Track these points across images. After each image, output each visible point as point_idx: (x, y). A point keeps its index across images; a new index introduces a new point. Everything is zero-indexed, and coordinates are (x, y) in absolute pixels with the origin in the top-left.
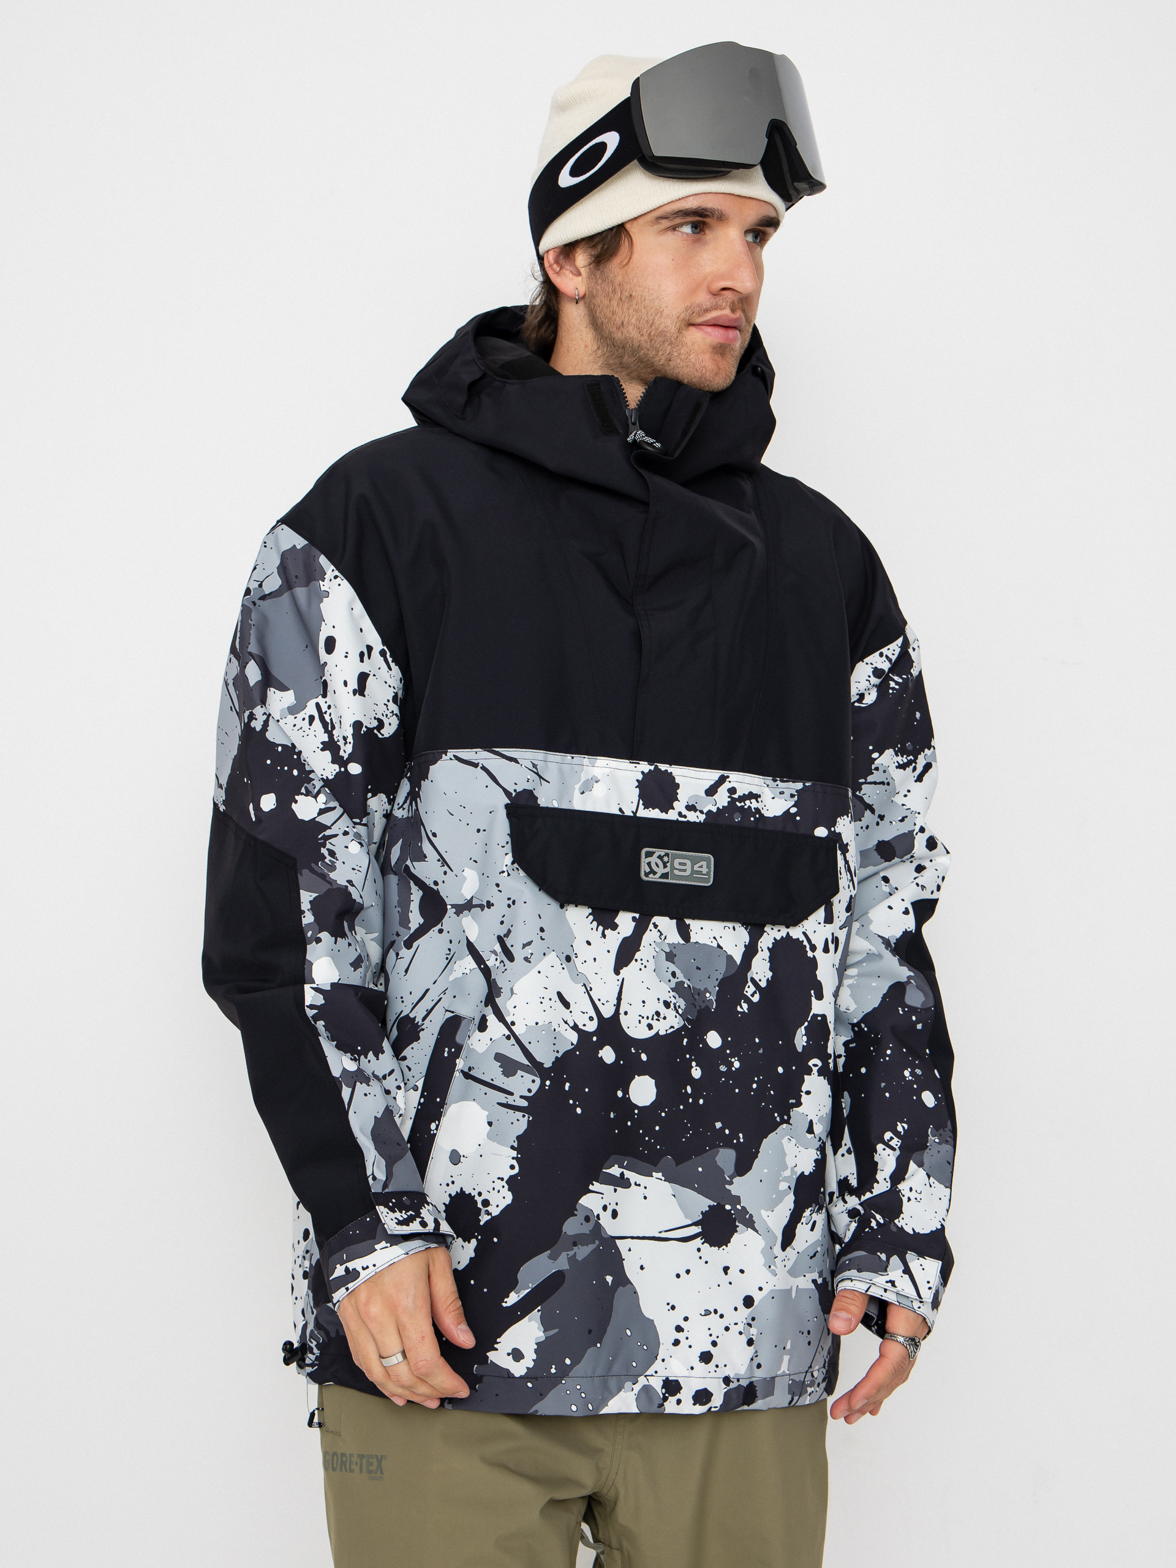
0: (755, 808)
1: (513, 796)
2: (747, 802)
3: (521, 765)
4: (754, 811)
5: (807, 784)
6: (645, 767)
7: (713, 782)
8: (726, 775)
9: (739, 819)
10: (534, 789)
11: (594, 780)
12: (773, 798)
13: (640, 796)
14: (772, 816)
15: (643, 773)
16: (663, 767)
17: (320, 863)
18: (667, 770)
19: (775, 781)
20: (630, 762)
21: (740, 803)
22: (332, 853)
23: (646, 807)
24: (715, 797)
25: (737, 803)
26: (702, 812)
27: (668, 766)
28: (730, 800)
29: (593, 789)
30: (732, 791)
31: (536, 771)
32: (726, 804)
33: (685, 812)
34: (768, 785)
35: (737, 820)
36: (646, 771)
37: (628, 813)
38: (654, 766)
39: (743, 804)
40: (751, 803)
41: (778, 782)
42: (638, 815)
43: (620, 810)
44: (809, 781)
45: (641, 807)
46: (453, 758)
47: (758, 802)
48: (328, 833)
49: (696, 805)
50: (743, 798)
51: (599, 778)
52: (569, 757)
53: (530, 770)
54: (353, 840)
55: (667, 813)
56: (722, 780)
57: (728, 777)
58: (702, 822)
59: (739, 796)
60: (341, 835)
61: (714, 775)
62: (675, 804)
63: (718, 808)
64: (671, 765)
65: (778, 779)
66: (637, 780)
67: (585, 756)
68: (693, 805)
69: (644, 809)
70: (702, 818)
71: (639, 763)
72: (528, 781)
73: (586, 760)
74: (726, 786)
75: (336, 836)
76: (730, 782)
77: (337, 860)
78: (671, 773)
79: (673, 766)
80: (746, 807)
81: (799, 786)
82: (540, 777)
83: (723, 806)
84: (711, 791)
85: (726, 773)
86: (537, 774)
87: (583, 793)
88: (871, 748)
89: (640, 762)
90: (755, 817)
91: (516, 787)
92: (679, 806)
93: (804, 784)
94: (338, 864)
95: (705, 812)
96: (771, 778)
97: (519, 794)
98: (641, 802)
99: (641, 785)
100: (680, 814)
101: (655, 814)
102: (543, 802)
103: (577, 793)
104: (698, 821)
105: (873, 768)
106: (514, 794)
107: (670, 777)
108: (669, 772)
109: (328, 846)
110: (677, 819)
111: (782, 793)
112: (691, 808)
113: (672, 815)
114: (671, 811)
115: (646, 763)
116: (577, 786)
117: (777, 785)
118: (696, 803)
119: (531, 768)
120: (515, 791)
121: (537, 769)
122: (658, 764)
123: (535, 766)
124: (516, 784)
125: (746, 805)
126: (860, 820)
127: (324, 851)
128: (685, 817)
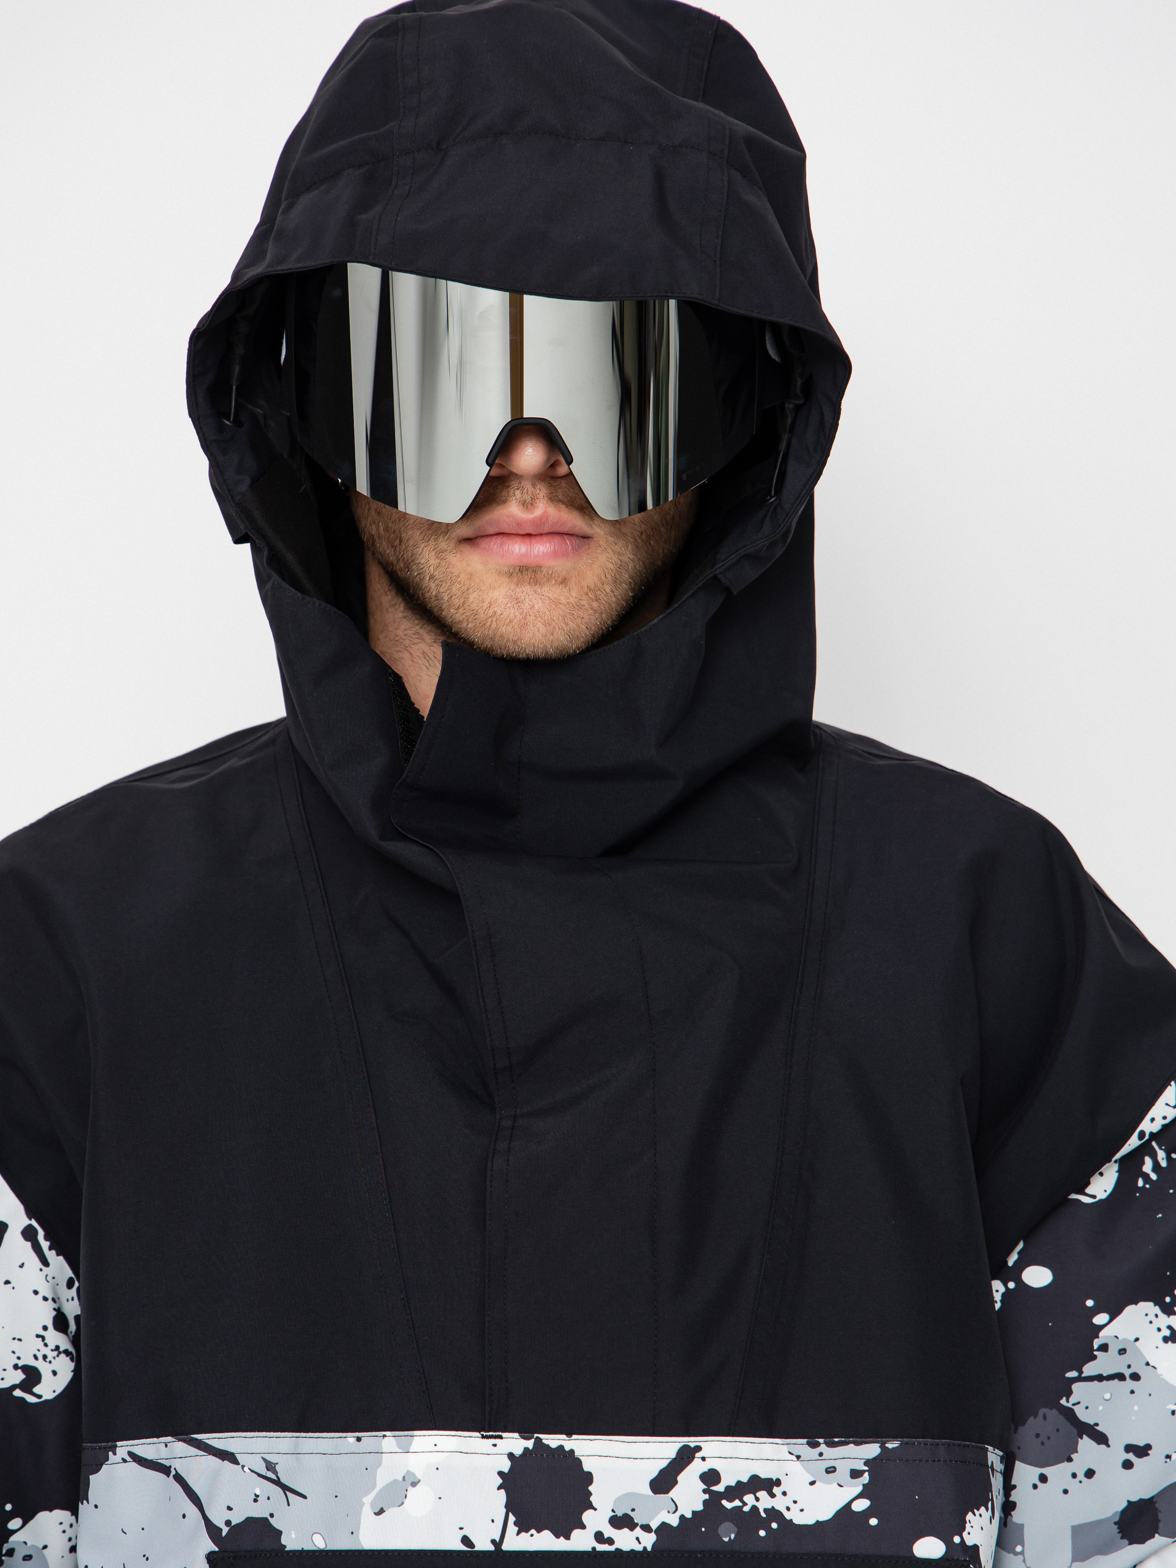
0: (765, 1510)
1: (224, 1534)
2: (749, 1499)
3: (243, 1467)
4: (763, 1515)
5: (890, 1446)
6: (515, 1443)
7: (664, 1464)
8: (692, 1445)
9: (733, 1536)
10: (272, 1515)
11: (409, 1481)
12: (812, 1483)
13: (510, 1507)
14: (811, 1522)
15: (511, 1456)
16: (553, 1441)
18: (561, 1447)
19: (814, 1445)
20: (483, 1437)
21: (731, 1501)
23: (523, 1527)
24: (673, 1493)
25: (724, 1502)
26: (647, 1528)
27: (564, 1437)
28: (707, 1496)
29: (406, 1501)
30: (710, 1477)
31: (273, 1477)
33: (609, 1531)
34: (798, 1457)
35: (726, 1539)
36: (518, 1452)
37: (483, 1544)
38: (532, 1441)
39: (737, 1503)
40: (757, 1499)
41: (823, 1448)
42: (506, 1546)
43: (466, 1540)
44: (895, 1437)
45: (512, 1529)
47: (773, 1496)
49: (631, 1514)
50: (738, 1490)
51: (419, 1476)
52: (350, 1438)
55: (568, 1538)
56: (685, 1456)
57: (698, 1449)
58: (649, 1549)
59: (728, 1488)
61: (666, 1448)
62: (587, 1517)
63: (682, 1517)
64: (569, 1434)
65: (821, 1441)
66: (500, 1474)
67: (388, 1433)
68: (626, 1516)
69: (518, 1534)
70: (648, 1541)
71: (501, 1437)
72: (255, 1501)
73: (389, 1441)
74: (696, 1468)
76: (703, 1459)
78: (572, 1451)
79: (574, 1437)
80: (746, 1509)
81: (872, 1450)
82: (285, 1488)
83: (694, 1513)
84: (663, 1482)
85: (692, 1441)
86: (278, 1483)
87: (381, 1512)
88: (1090, 1303)
89: (504, 1435)
90: (768, 1529)
91: (229, 1515)
92: (596, 1520)
93: (883, 1447)
95: (654, 1525)
96: (805, 1441)
97: (237, 1530)
98: (512, 1519)
99: (508, 1481)
100: (599, 1537)
101: (543, 1541)
102: (292, 1541)
103: (367, 1513)
104: (639, 1548)
105: (1096, 1347)
106: (225, 1530)
107: (570, 1460)
108: (567, 1449)
110: (594, 1548)
111: (830, 1470)
112: (621, 1521)
113: (581, 1541)
114: (576, 1533)
115: (516, 1435)
116: (368, 1500)
117: (821, 1454)
118: (633, 1510)
119: (263, 1471)
120: (228, 1523)
121: (275, 1473)
122: (541, 1436)
123: (270, 1466)
124: (230, 1509)
125: (745, 1504)
126: (1070, 1460)
128: (610, 1541)
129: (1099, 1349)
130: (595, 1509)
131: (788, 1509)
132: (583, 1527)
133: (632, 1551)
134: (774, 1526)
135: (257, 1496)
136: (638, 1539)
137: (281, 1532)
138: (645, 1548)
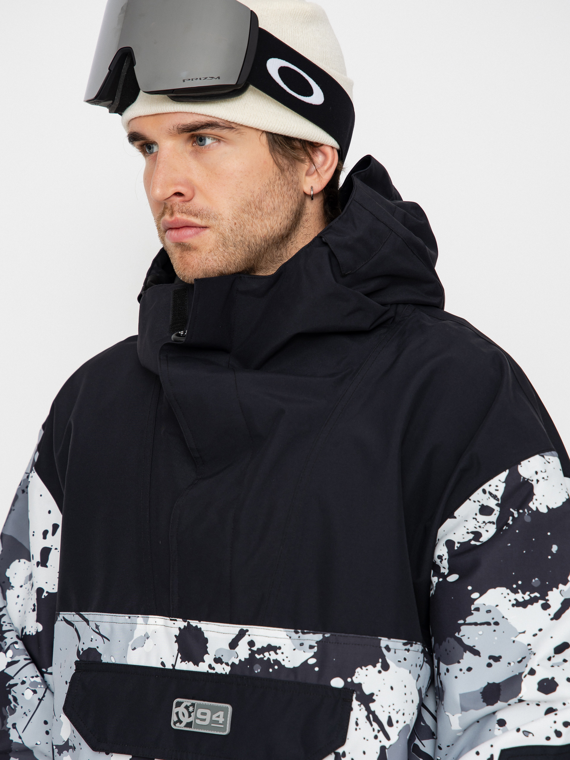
0: (273, 660)
2: (266, 654)
4: (272, 662)
6: (181, 623)
7: (234, 636)
8: (245, 629)
9: (259, 670)
10: (98, 647)
15: (180, 628)
17: (8, 707)
18: (197, 626)
20: (171, 620)
21: (259, 655)
22: (15, 699)
26: (227, 664)
30: (251, 644)
31: (98, 631)
32: (247, 657)
33: (214, 665)
35: (256, 672)
36: (182, 627)
37: (169, 666)
38: (187, 622)
39: (262, 656)
40: (270, 655)
41: (300, 634)
42: (177, 668)
43: (163, 664)
45: (179, 660)
46: (63, 620)
48: (12, 682)
49: (222, 657)
53: (94, 630)
54: (28, 688)
57: (247, 631)
58: (228, 673)
59: (258, 649)
60: (19, 685)
63: (240, 660)
64: (200, 621)
68: (219, 658)
69: (181, 662)
71: (176, 620)
75: (16, 685)
76: (249, 635)
77: (18, 705)
78: (200, 628)
80: (265, 659)
82: (103, 636)
83: (245, 659)
85: (245, 627)
86: (99, 634)
89: (178, 619)
92: (209, 659)
94: (18, 709)
95: (230, 664)
100: (210, 666)
104: (224, 673)
108: (199, 627)
109: (13, 693)
110: (208, 671)
112: (218, 660)
113: (203, 667)
115: (181, 620)
117: (299, 637)
119: (95, 629)
121: (98, 630)
122: (190, 621)
125: (265, 657)
126: (459, 662)
127: (10, 697)
128: (214, 669)
129: (474, 610)
130: (209, 654)
131: (283, 660)
132: (204, 661)
133: (221, 673)
134: (276, 667)
135: (92, 639)
136: (223, 668)
137: (101, 655)
138: (226, 673)
